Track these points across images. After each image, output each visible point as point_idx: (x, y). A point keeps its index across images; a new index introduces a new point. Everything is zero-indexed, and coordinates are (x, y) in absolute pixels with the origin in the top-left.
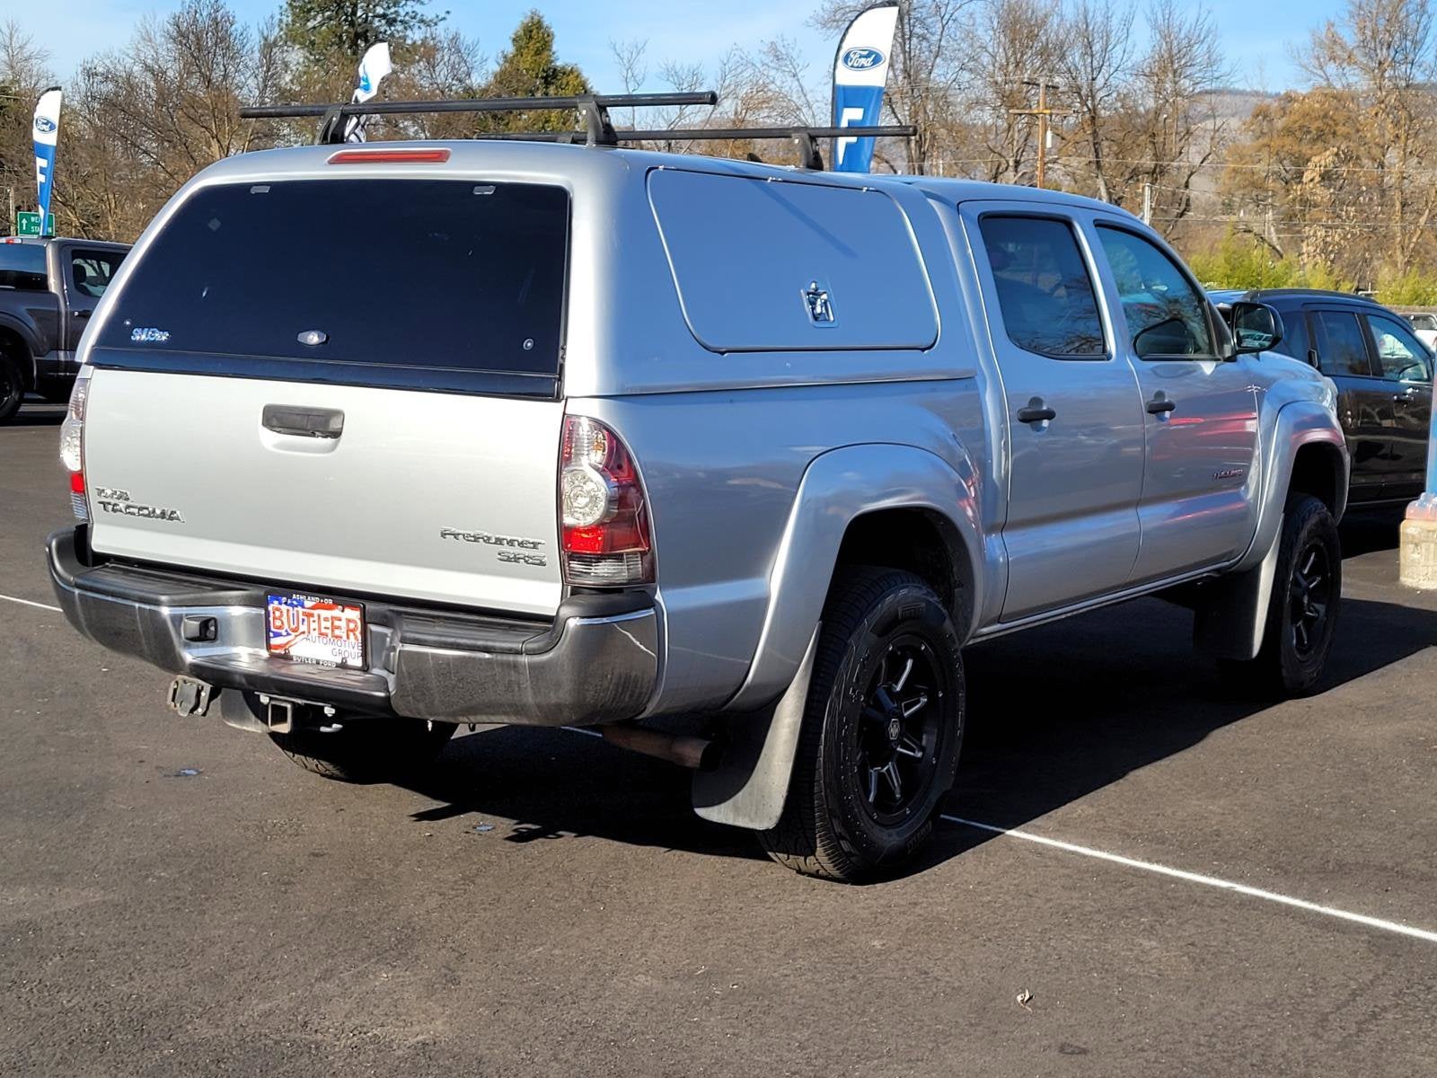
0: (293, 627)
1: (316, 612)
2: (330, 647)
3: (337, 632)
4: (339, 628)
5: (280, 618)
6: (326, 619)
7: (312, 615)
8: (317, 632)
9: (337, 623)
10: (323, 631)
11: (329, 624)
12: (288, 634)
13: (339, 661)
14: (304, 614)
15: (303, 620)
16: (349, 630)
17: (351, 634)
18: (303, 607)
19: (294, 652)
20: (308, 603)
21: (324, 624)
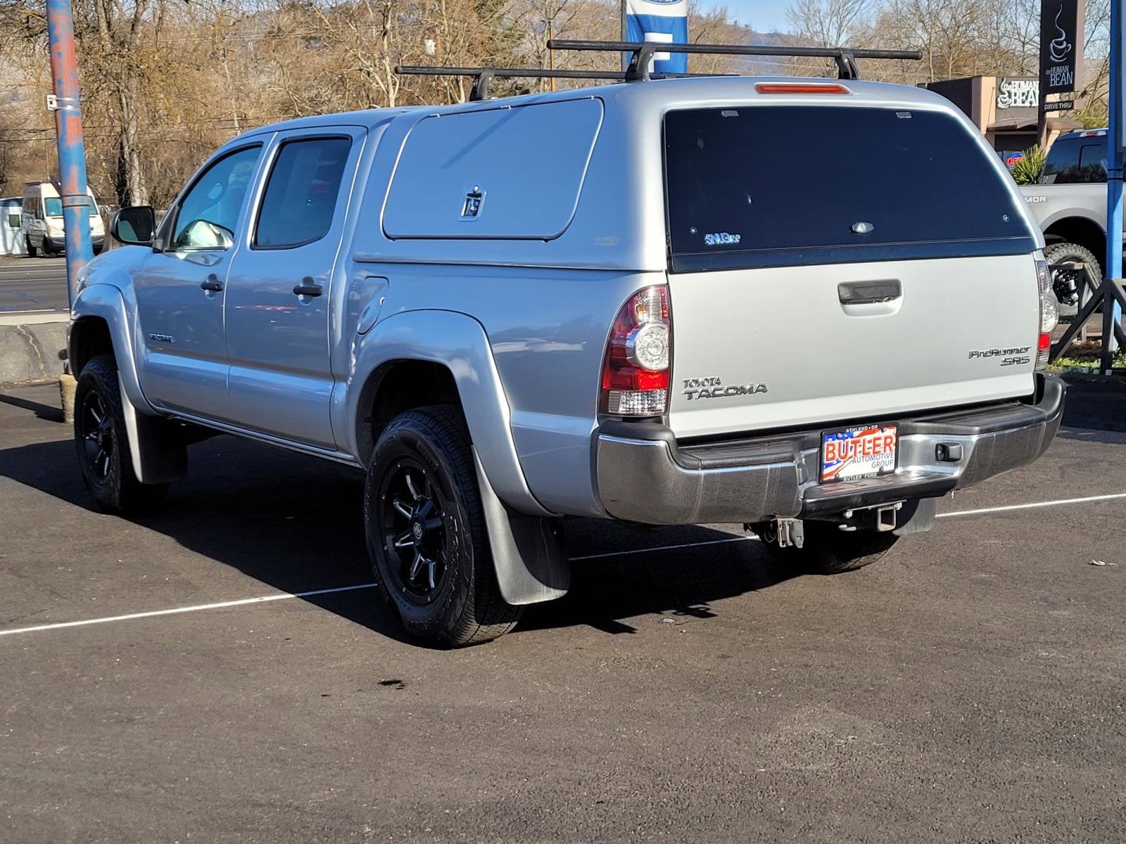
0: (842, 454)
1: (861, 439)
2: (870, 462)
3: (877, 449)
4: (879, 445)
5: (832, 451)
6: (869, 442)
7: (858, 442)
8: (862, 453)
9: (877, 442)
10: (867, 451)
11: (871, 445)
12: (838, 462)
13: (877, 470)
14: (853, 442)
15: (851, 448)
16: (886, 445)
17: (888, 448)
18: (852, 437)
19: (842, 475)
20: (856, 433)
21: (868, 445)
